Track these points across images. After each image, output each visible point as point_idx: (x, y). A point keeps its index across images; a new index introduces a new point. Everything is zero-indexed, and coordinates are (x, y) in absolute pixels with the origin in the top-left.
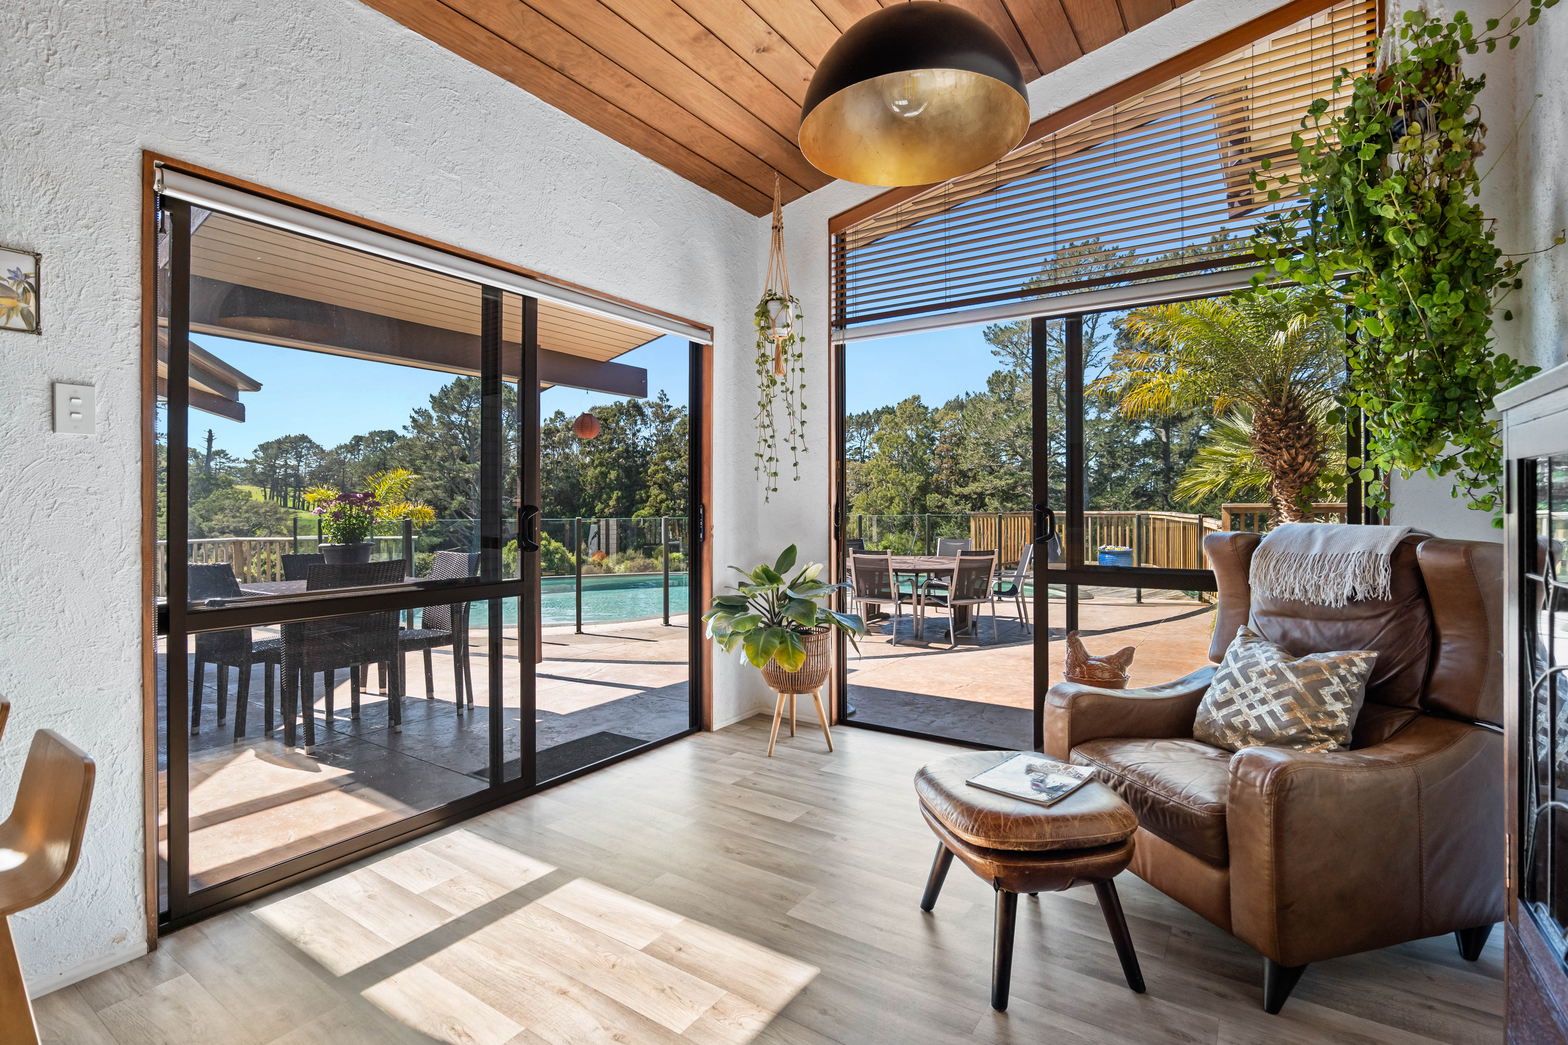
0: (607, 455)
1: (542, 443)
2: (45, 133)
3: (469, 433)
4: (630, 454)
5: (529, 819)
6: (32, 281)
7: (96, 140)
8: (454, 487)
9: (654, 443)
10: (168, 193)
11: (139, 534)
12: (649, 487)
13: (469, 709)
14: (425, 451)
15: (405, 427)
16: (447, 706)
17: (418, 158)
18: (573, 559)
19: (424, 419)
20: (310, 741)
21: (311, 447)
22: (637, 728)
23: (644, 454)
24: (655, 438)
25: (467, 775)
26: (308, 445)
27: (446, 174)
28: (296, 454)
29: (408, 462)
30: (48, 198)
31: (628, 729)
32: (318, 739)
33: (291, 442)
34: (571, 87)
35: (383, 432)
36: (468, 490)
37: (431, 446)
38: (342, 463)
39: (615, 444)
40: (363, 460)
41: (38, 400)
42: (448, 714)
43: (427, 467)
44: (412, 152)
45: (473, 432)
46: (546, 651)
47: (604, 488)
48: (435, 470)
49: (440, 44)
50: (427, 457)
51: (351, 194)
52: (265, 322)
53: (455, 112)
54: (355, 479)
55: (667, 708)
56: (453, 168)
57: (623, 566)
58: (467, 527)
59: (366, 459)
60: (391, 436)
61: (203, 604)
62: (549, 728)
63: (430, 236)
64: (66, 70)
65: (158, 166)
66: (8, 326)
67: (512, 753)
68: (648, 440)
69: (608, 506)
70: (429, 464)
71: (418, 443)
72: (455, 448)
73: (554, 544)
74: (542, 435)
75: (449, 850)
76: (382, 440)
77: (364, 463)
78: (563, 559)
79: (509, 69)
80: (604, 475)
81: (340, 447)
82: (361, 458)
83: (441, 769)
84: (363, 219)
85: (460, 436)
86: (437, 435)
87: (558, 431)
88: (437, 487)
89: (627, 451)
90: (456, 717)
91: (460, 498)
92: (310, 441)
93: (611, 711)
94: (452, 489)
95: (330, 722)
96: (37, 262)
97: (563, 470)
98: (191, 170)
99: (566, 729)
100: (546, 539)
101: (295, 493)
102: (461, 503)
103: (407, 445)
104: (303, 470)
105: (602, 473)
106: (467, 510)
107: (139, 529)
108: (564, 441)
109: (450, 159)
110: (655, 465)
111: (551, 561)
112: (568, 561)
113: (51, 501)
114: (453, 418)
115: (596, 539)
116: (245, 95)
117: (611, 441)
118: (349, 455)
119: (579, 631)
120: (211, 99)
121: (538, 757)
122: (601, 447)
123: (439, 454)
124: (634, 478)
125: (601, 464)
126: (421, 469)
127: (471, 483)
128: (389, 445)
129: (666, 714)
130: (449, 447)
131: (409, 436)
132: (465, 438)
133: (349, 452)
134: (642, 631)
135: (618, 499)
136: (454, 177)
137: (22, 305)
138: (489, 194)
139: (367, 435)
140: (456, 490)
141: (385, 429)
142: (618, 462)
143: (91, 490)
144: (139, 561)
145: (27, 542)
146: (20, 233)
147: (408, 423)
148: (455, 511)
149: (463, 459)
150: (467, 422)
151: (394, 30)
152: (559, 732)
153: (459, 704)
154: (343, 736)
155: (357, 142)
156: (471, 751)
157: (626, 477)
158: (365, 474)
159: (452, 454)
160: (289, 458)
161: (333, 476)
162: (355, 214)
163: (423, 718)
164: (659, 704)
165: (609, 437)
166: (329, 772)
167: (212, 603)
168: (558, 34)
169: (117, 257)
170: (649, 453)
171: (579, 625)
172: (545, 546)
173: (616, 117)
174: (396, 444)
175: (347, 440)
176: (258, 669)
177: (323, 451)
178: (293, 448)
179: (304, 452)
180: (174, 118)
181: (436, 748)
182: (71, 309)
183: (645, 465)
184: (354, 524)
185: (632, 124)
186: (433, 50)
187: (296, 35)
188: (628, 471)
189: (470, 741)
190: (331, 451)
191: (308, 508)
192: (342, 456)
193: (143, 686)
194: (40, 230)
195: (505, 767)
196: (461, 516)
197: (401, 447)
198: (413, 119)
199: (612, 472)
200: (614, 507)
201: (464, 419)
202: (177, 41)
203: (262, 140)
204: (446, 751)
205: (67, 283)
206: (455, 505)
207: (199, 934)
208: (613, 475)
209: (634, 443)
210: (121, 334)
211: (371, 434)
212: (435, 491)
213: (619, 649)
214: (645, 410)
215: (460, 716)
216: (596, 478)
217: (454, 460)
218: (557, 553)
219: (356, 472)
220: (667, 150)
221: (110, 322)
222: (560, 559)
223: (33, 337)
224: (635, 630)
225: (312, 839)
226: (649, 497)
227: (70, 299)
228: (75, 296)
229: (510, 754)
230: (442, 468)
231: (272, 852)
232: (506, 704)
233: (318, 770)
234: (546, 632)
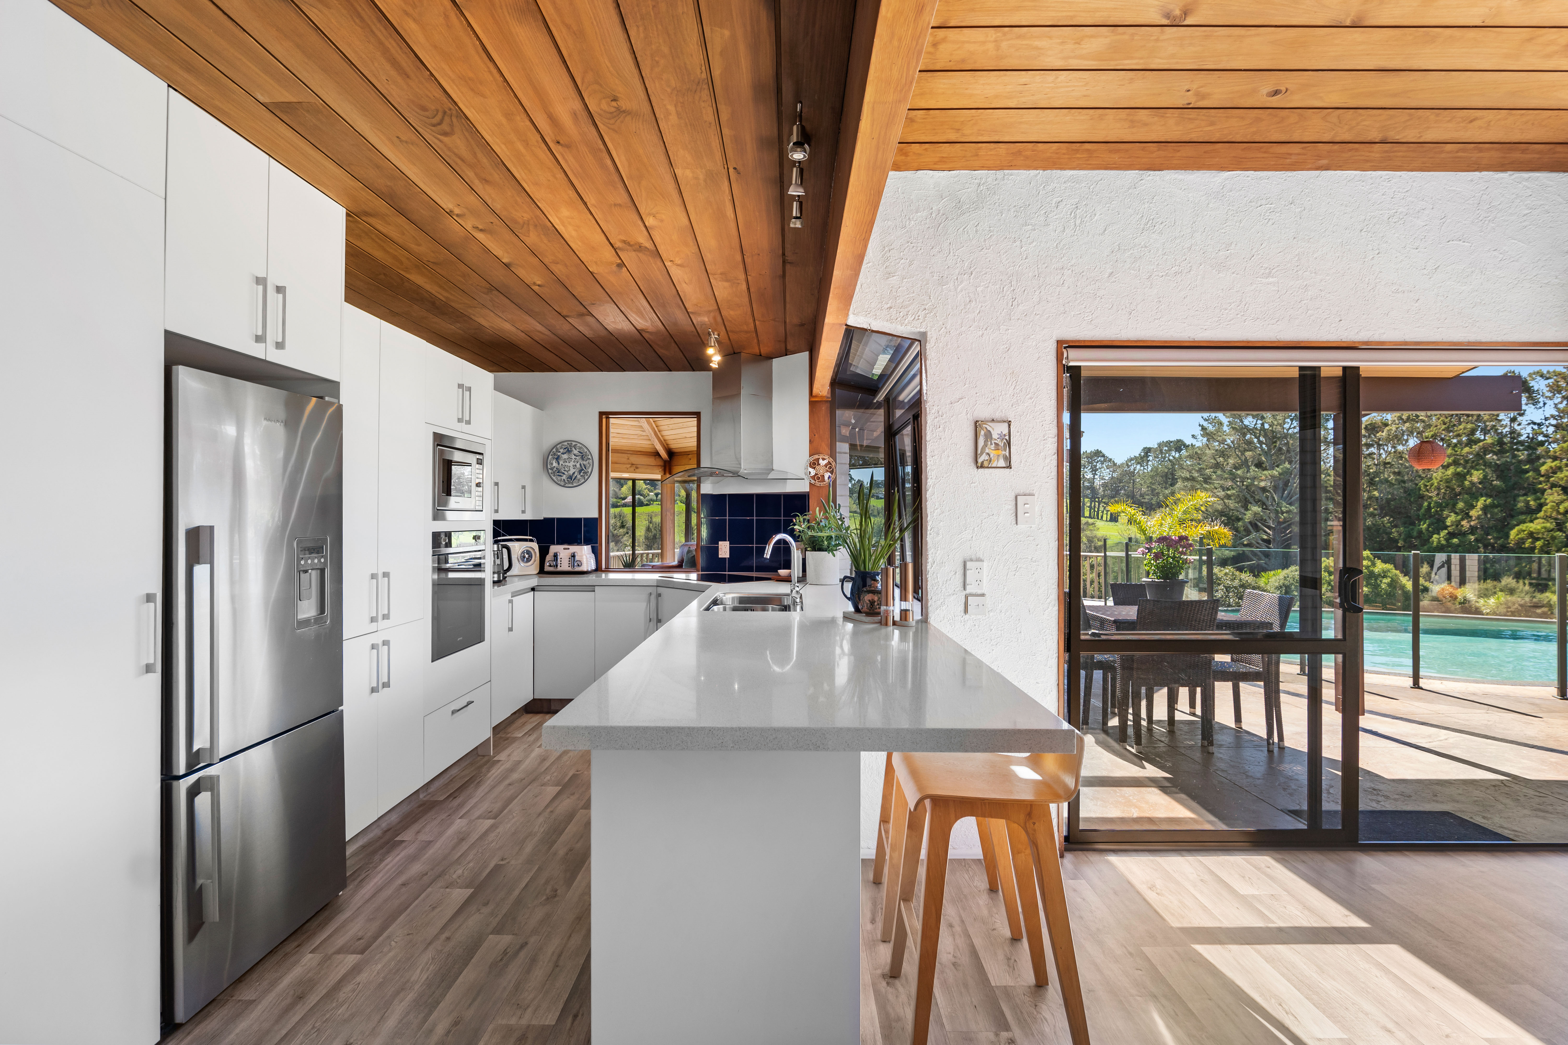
0: (1467, 449)
1: (1364, 441)
2: (1011, 349)
3: (1265, 436)
4: (1507, 447)
5: (1351, 873)
6: (1007, 437)
7: (1034, 343)
8: (1248, 496)
9: (1551, 429)
10: (1071, 364)
11: (1057, 587)
12: (1543, 491)
13: (1279, 748)
14: (1215, 459)
15: (1193, 436)
16: (1255, 739)
17: (1238, 276)
18: (1409, 585)
19: (1214, 426)
20: (1138, 742)
21: (1105, 461)
22: (1497, 819)
23: (1532, 445)
24: (1554, 422)
25: (1282, 810)
26: (1102, 459)
27: (1264, 280)
28: (1092, 468)
29: (1197, 471)
30: (1013, 387)
31: (1484, 818)
32: (1143, 741)
33: (1087, 457)
34: (1395, 149)
35: (1171, 442)
36: (1264, 500)
37: (1222, 453)
38: (1132, 474)
39: (1479, 435)
40: (1151, 471)
41: (1010, 507)
42: (1257, 747)
43: (1217, 476)
44: (1233, 273)
45: (1270, 435)
46: (1369, 701)
47: (1460, 494)
48: (1226, 479)
49: (1255, 171)
50: (1217, 466)
51: (1185, 325)
52: (1103, 405)
53: (1270, 223)
54: (1144, 490)
55: (1550, 808)
56: (1270, 273)
57: (1492, 601)
58: (1263, 540)
59: (1155, 469)
60: (1179, 445)
61: (1088, 634)
62: (1374, 789)
63: (1250, 339)
64: (1020, 307)
65: (1065, 348)
66: (998, 466)
67: (1332, 803)
68: (1539, 425)
69: (1467, 516)
70: (1219, 472)
71: (1207, 451)
72: (1248, 454)
73: (1380, 566)
74: (1363, 432)
75: (1268, 870)
76: (1170, 450)
77: (1152, 474)
78: (1394, 584)
79: (1324, 162)
80: (1461, 477)
81: (1131, 459)
82: (1150, 468)
83: (1255, 798)
84: (1194, 342)
85: (1255, 440)
86: (1229, 442)
87: (1386, 425)
88: (1228, 497)
89: (1501, 443)
90: (1266, 752)
91: (1256, 509)
92: (1103, 456)
93: (1460, 791)
94: (1246, 498)
95: (1150, 730)
96: (1009, 426)
97: (1394, 473)
98: (1082, 344)
99: (1397, 797)
100: (1368, 558)
101: (1091, 504)
102: (1255, 514)
103: (1197, 456)
104: (1098, 482)
105: (1457, 475)
106: (1264, 521)
107: (1057, 584)
108: (1396, 436)
109: (1266, 266)
110: (1555, 458)
111: (1376, 586)
112: (1403, 587)
113: (1016, 566)
114: (1246, 422)
115: (1444, 570)
116: (1113, 279)
117: (1473, 432)
118: (1138, 467)
119: (1416, 685)
120: (1092, 292)
121: (1361, 816)
122: (1455, 441)
123: (1231, 461)
124: (1514, 480)
125: (1456, 463)
126: (1211, 479)
127: (1268, 491)
128: (1177, 455)
129: (1548, 815)
130: (1243, 453)
131: (1198, 444)
132: (1261, 443)
133: (1138, 463)
134: (1518, 700)
135: (1485, 509)
136: (1271, 280)
137: (1004, 452)
138: (1305, 283)
139: (1156, 446)
140: (1251, 500)
141: (1173, 438)
142: (1482, 458)
143: (1034, 559)
144: (1057, 605)
145: (1005, 590)
146: (1002, 411)
147: (1198, 432)
148: (1250, 523)
149: (1259, 465)
150: (1263, 424)
151: (1216, 179)
152: (1387, 797)
153: (1268, 740)
154: (1162, 745)
155: (1189, 283)
156: (1284, 789)
157: (1499, 478)
158: (1153, 484)
159: (1246, 460)
160: (1086, 472)
161: (1124, 486)
162: (1188, 339)
163: (1232, 745)
164: (1537, 800)
165: (1469, 426)
166: (1151, 771)
167: (1093, 634)
168: (1380, 115)
169: (1045, 413)
170: (1542, 443)
171: (1416, 677)
172: (1367, 567)
173: (1457, 152)
174: (1184, 452)
175: (1137, 452)
176: (1098, 675)
177: (1115, 464)
178: (1089, 463)
179: (1099, 465)
180: (1073, 313)
181: (1247, 776)
182: (1024, 450)
183: (1534, 460)
184: (1171, 563)
185: (1481, 150)
186: (1249, 178)
187: (1144, 220)
188: (1501, 471)
189: (1282, 780)
190: (1123, 464)
191: (1102, 517)
192: (1132, 468)
193: (1058, 685)
194: (1010, 407)
195: (1323, 815)
196: (1257, 528)
197: (1190, 457)
198: (1233, 246)
199: (1475, 473)
200: (1478, 518)
201: (1260, 422)
202: (1073, 262)
203: (1124, 307)
204: (1258, 782)
205: (1022, 434)
206: (1248, 516)
207: (1086, 859)
208: (1476, 476)
209: (1513, 432)
210: (1048, 461)
211: (1160, 445)
212: (1226, 501)
213: (1478, 718)
214: (1532, 383)
215: (1270, 752)
216: (1448, 481)
217: (1248, 467)
218: (1385, 577)
219: (1145, 482)
220: (1537, 156)
221: (1042, 454)
222: (1389, 585)
223: (1008, 470)
224: (1506, 697)
225: (1150, 820)
226: (1540, 507)
227: (1024, 444)
228: (1026, 442)
229: (1327, 804)
230: (1233, 477)
231: (1122, 820)
232: (1326, 753)
233: (1144, 767)
234: (1369, 679)
